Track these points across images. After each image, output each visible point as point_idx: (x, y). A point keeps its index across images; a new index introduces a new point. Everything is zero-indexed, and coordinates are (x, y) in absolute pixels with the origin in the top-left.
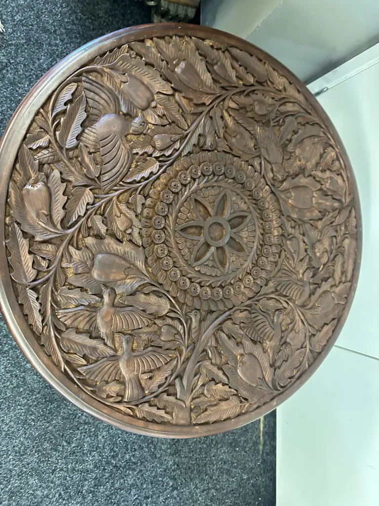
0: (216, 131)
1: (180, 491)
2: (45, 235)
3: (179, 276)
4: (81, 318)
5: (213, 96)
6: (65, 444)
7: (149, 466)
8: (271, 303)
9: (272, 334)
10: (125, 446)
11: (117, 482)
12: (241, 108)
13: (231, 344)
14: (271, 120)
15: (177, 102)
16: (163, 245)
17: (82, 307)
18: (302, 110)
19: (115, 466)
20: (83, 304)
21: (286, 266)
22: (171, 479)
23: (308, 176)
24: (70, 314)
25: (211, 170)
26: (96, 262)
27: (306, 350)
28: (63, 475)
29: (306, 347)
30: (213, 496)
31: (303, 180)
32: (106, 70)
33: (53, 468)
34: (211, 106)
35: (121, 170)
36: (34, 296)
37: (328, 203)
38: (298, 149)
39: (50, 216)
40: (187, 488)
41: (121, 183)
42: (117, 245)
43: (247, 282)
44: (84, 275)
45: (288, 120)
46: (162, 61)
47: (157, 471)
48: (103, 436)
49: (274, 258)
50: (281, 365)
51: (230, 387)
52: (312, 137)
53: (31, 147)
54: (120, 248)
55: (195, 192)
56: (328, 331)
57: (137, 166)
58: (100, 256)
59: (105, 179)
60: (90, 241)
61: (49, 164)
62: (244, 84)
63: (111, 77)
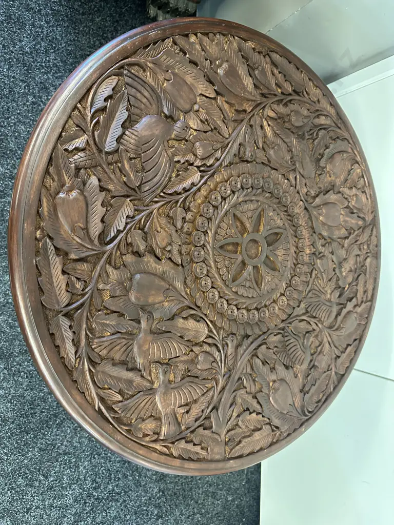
0: (255, 141)
1: (164, 519)
2: (80, 252)
3: (217, 298)
4: (118, 347)
5: (253, 102)
6: (42, 478)
7: (133, 495)
8: (303, 325)
9: (302, 358)
10: (109, 476)
11: (99, 516)
12: (279, 118)
13: (265, 370)
14: (306, 132)
15: (218, 106)
16: (201, 264)
17: (118, 335)
18: (334, 125)
19: (98, 498)
20: (120, 331)
21: (317, 286)
22: (156, 507)
23: (337, 193)
24: (106, 344)
25: (250, 182)
26: (135, 282)
27: (331, 373)
28: (39, 514)
29: (331, 369)
30: (199, 521)
31: (332, 197)
32: (150, 65)
33: (28, 507)
34: (252, 114)
35: (163, 179)
36: (67, 323)
37: (353, 221)
38: (329, 164)
39: (86, 229)
40: (172, 515)
41: (162, 194)
42: (156, 263)
43: (281, 304)
44: (121, 297)
45: (321, 133)
46: (206, 60)
47: (141, 500)
48: (85, 467)
49: (306, 278)
50: (310, 389)
51: (263, 416)
52: (342, 153)
53: (67, 147)
54: (159, 268)
55: (235, 206)
56: (350, 352)
57: (178, 175)
58: (138, 276)
59: (146, 189)
60: (129, 258)
61: (86, 169)
62: (282, 93)
63: (154, 73)
